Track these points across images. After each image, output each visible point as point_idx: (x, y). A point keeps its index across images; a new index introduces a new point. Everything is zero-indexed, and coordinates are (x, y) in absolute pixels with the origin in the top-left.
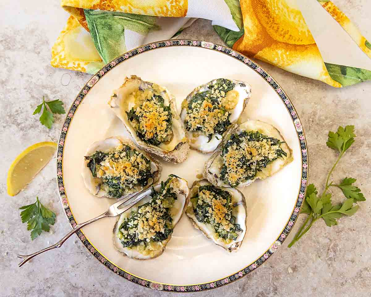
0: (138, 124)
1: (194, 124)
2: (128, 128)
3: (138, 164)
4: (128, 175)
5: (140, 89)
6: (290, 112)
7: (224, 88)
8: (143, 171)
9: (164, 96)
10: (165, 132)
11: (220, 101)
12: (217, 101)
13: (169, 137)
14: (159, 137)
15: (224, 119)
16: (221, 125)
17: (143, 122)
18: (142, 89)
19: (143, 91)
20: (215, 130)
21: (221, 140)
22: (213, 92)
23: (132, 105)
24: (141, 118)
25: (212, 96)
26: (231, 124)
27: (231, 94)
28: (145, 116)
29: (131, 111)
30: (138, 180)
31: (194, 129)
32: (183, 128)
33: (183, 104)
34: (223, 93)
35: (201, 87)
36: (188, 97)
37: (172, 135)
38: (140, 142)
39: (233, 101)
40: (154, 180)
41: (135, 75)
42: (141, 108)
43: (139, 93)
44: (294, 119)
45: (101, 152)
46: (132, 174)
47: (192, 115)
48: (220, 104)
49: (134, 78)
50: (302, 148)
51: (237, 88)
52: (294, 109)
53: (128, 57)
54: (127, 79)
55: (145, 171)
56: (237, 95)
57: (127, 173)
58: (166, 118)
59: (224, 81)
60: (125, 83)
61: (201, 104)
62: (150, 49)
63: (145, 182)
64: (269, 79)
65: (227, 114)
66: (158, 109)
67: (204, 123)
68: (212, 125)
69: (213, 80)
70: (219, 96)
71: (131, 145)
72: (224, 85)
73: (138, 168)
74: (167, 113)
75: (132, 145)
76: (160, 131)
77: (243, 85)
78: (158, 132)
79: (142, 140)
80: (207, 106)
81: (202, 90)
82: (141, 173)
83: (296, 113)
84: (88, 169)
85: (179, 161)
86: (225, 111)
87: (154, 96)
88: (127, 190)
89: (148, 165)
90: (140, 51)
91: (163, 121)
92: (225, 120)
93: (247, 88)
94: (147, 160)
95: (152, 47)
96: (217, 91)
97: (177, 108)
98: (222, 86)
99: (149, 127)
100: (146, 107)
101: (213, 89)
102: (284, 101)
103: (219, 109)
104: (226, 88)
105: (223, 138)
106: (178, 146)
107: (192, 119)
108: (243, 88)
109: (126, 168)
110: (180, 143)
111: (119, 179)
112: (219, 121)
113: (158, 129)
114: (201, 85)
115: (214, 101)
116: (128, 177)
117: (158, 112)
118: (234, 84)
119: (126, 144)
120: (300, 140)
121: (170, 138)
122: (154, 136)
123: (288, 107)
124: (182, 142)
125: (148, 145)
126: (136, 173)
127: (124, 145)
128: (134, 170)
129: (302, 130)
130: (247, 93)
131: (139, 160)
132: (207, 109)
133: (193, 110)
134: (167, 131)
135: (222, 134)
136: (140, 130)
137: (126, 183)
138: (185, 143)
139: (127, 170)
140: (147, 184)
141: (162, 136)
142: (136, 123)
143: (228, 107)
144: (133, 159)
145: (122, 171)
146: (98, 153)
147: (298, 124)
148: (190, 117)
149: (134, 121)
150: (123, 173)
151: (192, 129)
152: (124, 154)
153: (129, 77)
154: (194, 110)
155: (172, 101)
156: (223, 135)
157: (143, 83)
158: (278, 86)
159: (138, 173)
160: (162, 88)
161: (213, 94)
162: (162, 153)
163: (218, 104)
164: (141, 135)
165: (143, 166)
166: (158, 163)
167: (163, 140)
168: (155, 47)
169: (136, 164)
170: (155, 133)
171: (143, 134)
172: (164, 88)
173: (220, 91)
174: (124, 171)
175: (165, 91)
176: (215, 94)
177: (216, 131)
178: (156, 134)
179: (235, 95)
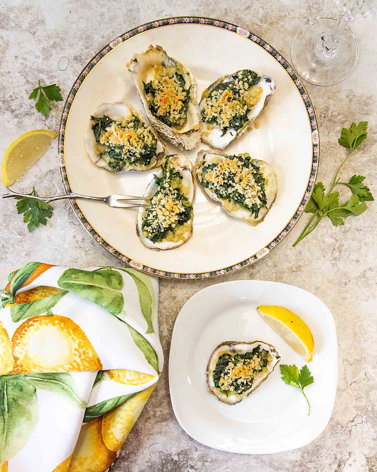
0: (153, 99)
1: (210, 113)
2: (142, 97)
3: (144, 137)
4: (132, 146)
5: (163, 65)
6: (311, 122)
7: (248, 80)
8: (148, 145)
9: (186, 78)
10: (179, 113)
11: (242, 94)
12: (238, 93)
13: (182, 121)
14: (171, 117)
15: (242, 112)
16: (237, 118)
17: (158, 97)
18: (165, 65)
19: (166, 68)
20: (230, 124)
21: (235, 136)
22: (236, 82)
23: (151, 77)
24: (157, 92)
25: (234, 87)
26: (248, 120)
27: (255, 89)
28: (162, 90)
29: (148, 83)
30: (141, 154)
31: (209, 119)
32: (199, 116)
33: (204, 92)
34: (246, 85)
35: (225, 77)
36: (210, 87)
37: (186, 119)
38: (151, 116)
39: (255, 97)
40: (157, 162)
41: (161, 47)
42: (159, 83)
43: (161, 67)
44: (313, 130)
45: (109, 118)
46: (136, 145)
47: (210, 103)
48: (242, 96)
49: (159, 49)
50: (314, 161)
51: (263, 84)
52: (315, 119)
53: (157, 26)
54: (152, 48)
55: (150, 146)
56: (261, 91)
57: (131, 143)
58: (183, 98)
59: (250, 72)
60: (149, 51)
61: (221, 94)
62: (182, 23)
63: (148, 160)
64: (297, 83)
65: (246, 107)
66: (176, 88)
67: (220, 113)
68: (229, 117)
69: (240, 71)
70: (242, 87)
71: (141, 117)
72: (250, 77)
73: (143, 141)
74: (185, 93)
75: (141, 119)
76: (174, 110)
77: (268, 80)
78: (172, 110)
79: (153, 115)
80: (227, 95)
81: (225, 81)
82: (145, 147)
83: (316, 124)
84: (92, 132)
85: (186, 148)
86: (244, 105)
87: (176, 74)
88: (128, 164)
89: (154, 142)
90: (172, 22)
91: (180, 100)
92: (242, 114)
93: (272, 84)
94: (154, 136)
95: (186, 21)
96: (241, 82)
97: (197, 94)
98: (247, 77)
99: (164, 101)
100: (165, 82)
101: (237, 79)
102: (307, 110)
103: (239, 101)
104: (251, 80)
105: (238, 134)
106: (189, 132)
107: (210, 107)
108: (268, 84)
109: (131, 137)
110: (192, 130)
111: (121, 147)
112: (236, 114)
113: (173, 107)
114: (226, 75)
115: (236, 92)
116: (131, 147)
117: (176, 90)
118: (260, 78)
119: (136, 115)
120: (313, 152)
121: (183, 123)
122: (167, 115)
123: (309, 116)
124: (194, 129)
125: (159, 121)
126: (139, 146)
127: (133, 115)
128: (139, 142)
129: (318, 142)
130: (271, 89)
131: (146, 133)
132: (226, 98)
133: (211, 99)
134: (181, 113)
135: (236, 130)
136: (154, 104)
137: (128, 154)
138: (197, 131)
139: (131, 140)
140: (149, 162)
141: (175, 116)
142: (151, 97)
143: (248, 101)
144: (140, 131)
145: (126, 140)
146: (105, 117)
147: (315, 136)
148: (208, 105)
149: (150, 94)
150: (126, 143)
151: (207, 119)
152: (132, 124)
153: (155, 46)
154: (214, 98)
155: (193, 86)
156: (238, 131)
157: (167, 59)
158: (305, 92)
159: (142, 146)
160: (186, 70)
161: (236, 85)
162: (171, 133)
163: (239, 96)
164: (153, 109)
165: (149, 141)
166: (165, 146)
167: (175, 122)
168: (188, 21)
169: (142, 136)
170: (168, 111)
171: (155, 108)
172: (188, 70)
173: (244, 83)
174: (129, 141)
175: (188, 74)
176: (239, 85)
177: (232, 125)
178: (169, 113)
179: (258, 90)
